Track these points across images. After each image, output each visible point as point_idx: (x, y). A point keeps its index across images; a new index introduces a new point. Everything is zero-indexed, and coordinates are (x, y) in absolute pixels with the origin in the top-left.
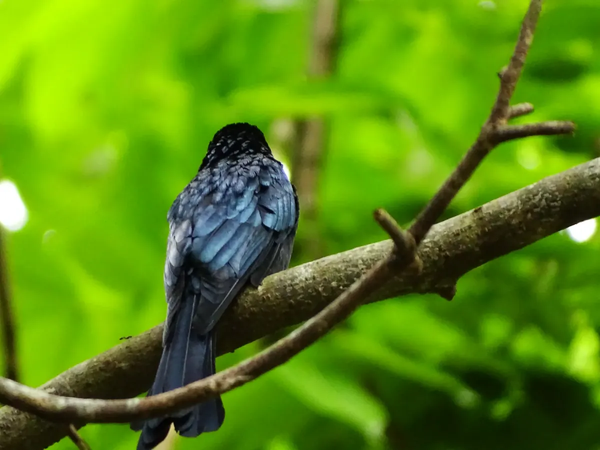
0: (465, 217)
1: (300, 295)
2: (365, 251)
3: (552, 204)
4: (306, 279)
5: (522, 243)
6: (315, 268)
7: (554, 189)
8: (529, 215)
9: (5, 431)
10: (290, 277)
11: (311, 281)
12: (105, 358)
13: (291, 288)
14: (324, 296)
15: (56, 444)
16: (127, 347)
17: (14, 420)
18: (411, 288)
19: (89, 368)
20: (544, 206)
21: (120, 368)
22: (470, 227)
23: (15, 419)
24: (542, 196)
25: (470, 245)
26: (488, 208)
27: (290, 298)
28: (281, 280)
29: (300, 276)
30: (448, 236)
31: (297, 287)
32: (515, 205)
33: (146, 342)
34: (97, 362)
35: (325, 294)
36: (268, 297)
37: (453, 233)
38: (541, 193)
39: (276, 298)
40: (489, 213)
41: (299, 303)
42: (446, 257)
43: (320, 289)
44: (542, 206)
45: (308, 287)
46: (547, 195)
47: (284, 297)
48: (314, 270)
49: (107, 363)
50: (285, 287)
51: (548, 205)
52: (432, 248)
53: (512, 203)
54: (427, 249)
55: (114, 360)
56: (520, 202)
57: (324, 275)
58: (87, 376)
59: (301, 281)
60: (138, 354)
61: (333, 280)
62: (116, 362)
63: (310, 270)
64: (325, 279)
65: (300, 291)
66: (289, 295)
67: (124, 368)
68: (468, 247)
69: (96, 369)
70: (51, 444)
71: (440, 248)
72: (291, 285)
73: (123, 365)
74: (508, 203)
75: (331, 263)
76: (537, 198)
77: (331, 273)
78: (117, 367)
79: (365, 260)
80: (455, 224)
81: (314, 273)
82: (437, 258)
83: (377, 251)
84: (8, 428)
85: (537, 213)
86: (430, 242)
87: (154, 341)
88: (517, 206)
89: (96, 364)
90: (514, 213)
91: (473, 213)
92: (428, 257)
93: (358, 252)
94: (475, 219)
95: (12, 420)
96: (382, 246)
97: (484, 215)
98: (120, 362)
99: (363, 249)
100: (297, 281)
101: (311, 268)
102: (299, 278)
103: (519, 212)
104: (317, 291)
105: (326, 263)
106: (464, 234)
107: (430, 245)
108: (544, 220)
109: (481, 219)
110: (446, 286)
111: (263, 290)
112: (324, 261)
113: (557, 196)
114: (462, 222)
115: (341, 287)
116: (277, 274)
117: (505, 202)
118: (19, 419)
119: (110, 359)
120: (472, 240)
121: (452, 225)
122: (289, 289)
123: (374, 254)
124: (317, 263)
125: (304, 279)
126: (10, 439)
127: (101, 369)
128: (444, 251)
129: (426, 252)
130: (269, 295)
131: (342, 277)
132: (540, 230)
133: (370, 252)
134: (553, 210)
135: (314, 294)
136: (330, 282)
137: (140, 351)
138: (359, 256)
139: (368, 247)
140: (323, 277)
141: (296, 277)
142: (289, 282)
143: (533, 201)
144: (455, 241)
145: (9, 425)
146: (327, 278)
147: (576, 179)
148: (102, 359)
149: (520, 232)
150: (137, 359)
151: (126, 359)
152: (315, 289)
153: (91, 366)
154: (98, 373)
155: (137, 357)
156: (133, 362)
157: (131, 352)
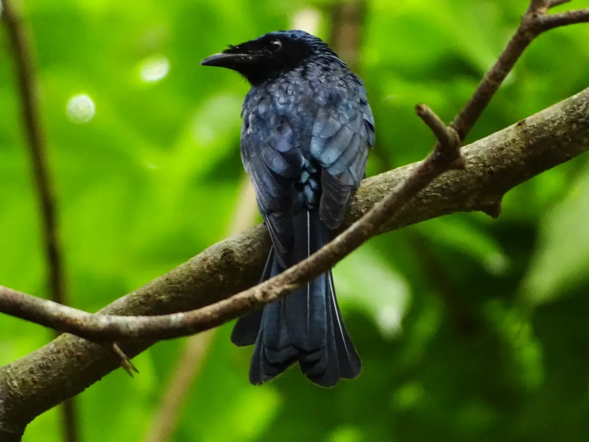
0: (509, 131)
2: (408, 169)
8: (574, 126)
9: (45, 370)
12: (145, 292)
15: (97, 383)
16: (167, 279)
17: (54, 360)
18: (456, 205)
19: (128, 303)
21: (161, 301)
22: (514, 141)
23: (55, 358)
25: (514, 159)
26: (531, 121)
30: (492, 151)
32: (559, 116)
34: (136, 296)
37: (498, 148)
38: (585, 103)
40: (534, 125)
42: (491, 172)
44: (587, 116)
49: (147, 296)
52: (476, 163)
53: (556, 114)
54: (471, 165)
55: (157, 292)
56: (564, 113)
57: (366, 196)
58: (126, 310)
60: (179, 286)
61: (376, 201)
62: (156, 295)
64: (368, 200)
67: (165, 300)
68: (513, 162)
69: (136, 303)
70: (93, 382)
71: (484, 163)
73: (163, 297)
74: (553, 115)
75: (373, 184)
76: (582, 108)
78: (157, 299)
80: (499, 139)
82: (481, 174)
84: (48, 368)
85: (583, 123)
86: (474, 158)
87: (194, 272)
88: (562, 118)
89: (135, 298)
90: (560, 123)
91: (516, 127)
92: (472, 173)
93: (400, 172)
94: (519, 132)
95: (52, 359)
97: (529, 128)
98: (160, 295)
99: (405, 168)
103: (564, 123)
104: (360, 212)
105: (368, 184)
106: (508, 148)
107: (474, 161)
109: (525, 132)
112: (365, 182)
114: (506, 136)
117: (549, 114)
118: (59, 359)
119: (150, 292)
120: (517, 154)
121: (496, 140)
126: (50, 378)
127: (141, 303)
128: (489, 166)
129: (470, 168)
132: (585, 140)
135: (357, 216)
136: (373, 203)
137: (180, 282)
138: (402, 176)
140: (366, 198)
143: (578, 111)
144: (499, 156)
145: (50, 365)
146: (370, 199)
148: (142, 292)
149: (565, 144)
150: (177, 291)
151: (167, 291)
152: (358, 211)
153: (131, 300)
154: (138, 306)
155: (178, 288)
156: (173, 294)
157: (171, 284)
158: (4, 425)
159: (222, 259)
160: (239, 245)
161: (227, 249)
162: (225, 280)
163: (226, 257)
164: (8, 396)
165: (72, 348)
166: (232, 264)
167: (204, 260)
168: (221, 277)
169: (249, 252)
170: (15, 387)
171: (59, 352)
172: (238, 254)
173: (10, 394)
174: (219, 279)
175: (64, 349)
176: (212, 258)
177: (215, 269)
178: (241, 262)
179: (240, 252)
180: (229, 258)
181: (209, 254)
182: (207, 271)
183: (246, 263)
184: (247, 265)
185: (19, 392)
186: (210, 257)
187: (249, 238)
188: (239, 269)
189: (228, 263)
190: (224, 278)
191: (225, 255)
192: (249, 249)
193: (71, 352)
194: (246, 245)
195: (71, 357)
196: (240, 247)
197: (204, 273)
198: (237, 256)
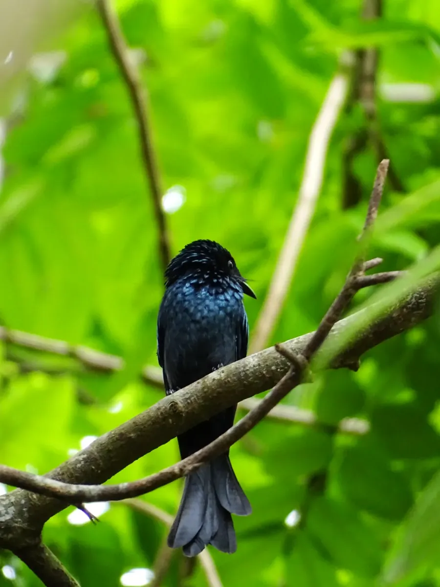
1: (250, 377)
2: (294, 342)
3: (420, 301)
4: (254, 366)
5: (401, 329)
6: (259, 358)
7: (420, 290)
8: (405, 310)
10: (243, 365)
11: (257, 367)
13: (244, 373)
14: (268, 377)
19: (109, 439)
20: (414, 303)
21: (131, 437)
24: (413, 296)
27: (243, 380)
28: (237, 368)
29: (249, 364)
31: (248, 372)
32: (394, 303)
33: (147, 418)
35: (267, 376)
36: (229, 381)
38: (411, 294)
39: (234, 381)
41: (251, 384)
43: (264, 372)
44: (413, 303)
45: (255, 371)
46: (415, 295)
47: (239, 379)
48: (259, 359)
49: (121, 435)
50: (240, 373)
51: (417, 302)
53: (392, 302)
55: (127, 432)
56: (397, 301)
57: (266, 362)
58: (108, 444)
59: (250, 367)
60: (142, 427)
61: (272, 365)
62: (127, 434)
63: (256, 360)
64: (267, 365)
65: (250, 375)
66: (243, 378)
67: (133, 437)
72: (244, 371)
73: (132, 435)
75: (270, 353)
76: (409, 297)
77: (271, 360)
78: (128, 437)
79: (294, 349)
81: (259, 361)
83: (301, 342)
85: (410, 308)
87: (153, 417)
88: (396, 304)
89: (113, 436)
93: (289, 344)
96: (305, 339)
98: (130, 433)
99: (292, 341)
100: (248, 368)
101: (257, 358)
102: (249, 366)
103: (397, 307)
104: (262, 373)
105: (267, 354)
108: (415, 312)
110: (352, 362)
111: (225, 375)
112: (265, 352)
113: (422, 295)
115: (279, 370)
116: (234, 363)
119: (123, 431)
122: (242, 374)
123: (299, 345)
124: (261, 354)
125: (252, 366)
127: (117, 439)
130: (229, 379)
131: (279, 363)
132: (413, 319)
133: (297, 343)
134: (421, 305)
135: (260, 376)
136: (271, 367)
137: (142, 425)
138: (290, 347)
139: (295, 340)
140: (266, 364)
141: (247, 365)
142: (242, 369)
143: (407, 300)
147: (435, 282)
148: (117, 432)
149: (400, 322)
150: (141, 430)
151: (134, 431)
152: (261, 372)
153: (110, 437)
154: (115, 442)
155: (141, 429)
156: (139, 433)
157: (137, 425)
158: (28, 526)
159: (170, 409)
160: (182, 398)
161: (173, 402)
162: (173, 423)
163: (173, 407)
164: (30, 506)
165: (72, 470)
166: (177, 411)
167: (159, 409)
168: (170, 420)
169: (188, 403)
170: (34, 499)
171: (63, 474)
172: (180, 405)
173: (31, 504)
174: (169, 422)
175: (66, 472)
176: (164, 408)
177: (166, 415)
178: (183, 410)
179: (182, 403)
180: (175, 407)
181: (161, 405)
182: (160, 417)
183: (186, 410)
184: (187, 412)
185: (37, 503)
186: (162, 407)
187: (187, 393)
188: (182, 415)
189: (174, 412)
190: (172, 421)
191: (172, 406)
192: (189, 401)
193: (71, 474)
194: (185, 398)
195: (72, 477)
196: (183, 400)
197: (158, 417)
198: (180, 407)
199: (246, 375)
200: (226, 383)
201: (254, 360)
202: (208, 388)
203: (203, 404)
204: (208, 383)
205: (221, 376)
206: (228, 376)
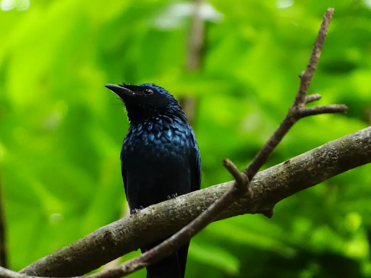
0: (279, 166)
1: (177, 215)
3: (333, 158)
4: (182, 205)
5: (314, 182)
6: (187, 198)
7: (334, 149)
8: (319, 165)
10: (172, 204)
11: (184, 207)
12: (58, 255)
13: (172, 211)
16: (71, 248)
18: (246, 210)
19: (48, 261)
20: (328, 159)
21: (67, 260)
22: (282, 172)
24: (327, 153)
26: (293, 161)
27: (171, 217)
28: (166, 206)
29: (177, 203)
30: (269, 178)
31: (175, 210)
32: (310, 159)
34: (52, 257)
35: (192, 214)
36: (158, 217)
37: (272, 177)
38: (325, 151)
39: (163, 217)
40: (294, 164)
41: (177, 220)
42: (268, 191)
43: (190, 211)
44: (326, 159)
45: (182, 210)
46: (330, 153)
47: (168, 216)
49: (59, 258)
50: (169, 210)
51: (330, 159)
52: (259, 186)
53: (308, 158)
54: (256, 186)
55: (64, 255)
56: (313, 157)
59: (178, 206)
60: (78, 252)
62: (64, 257)
63: (184, 200)
65: (178, 213)
66: (171, 215)
68: (281, 185)
71: (264, 185)
72: (172, 209)
73: (68, 258)
74: (306, 158)
76: (324, 155)
77: (197, 201)
79: (218, 193)
80: (273, 171)
81: (186, 201)
82: (262, 192)
83: (225, 188)
85: (324, 164)
86: (257, 182)
87: (88, 244)
88: (312, 160)
90: (309, 164)
91: (284, 164)
92: (257, 191)
93: (213, 189)
94: (286, 167)
96: (228, 185)
97: (291, 165)
99: (217, 186)
100: (176, 207)
101: (184, 198)
103: (312, 163)
105: (194, 195)
106: (279, 177)
107: (258, 184)
108: (328, 168)
109: (289, 167)
110: (268, 209)
111: (155, 212)
112: (192, 194)
113: (336, 154)
114: (278, 169)
115: (203, 210)
117: (304, 157)
119: (60, 255)
120: (284, 181)
122: (170, 212)
123: (223, 190)
124: (188, 195)
125: (180, 205)
127: (55, 262)
128: (267, 187)
129: (255, 188)
130: (158, 215)
131: (204, 204)
133: (221, 188)
134: (334, 162)
135: (186, 214)
137: (78, 250)
138: (214, 191)
139: (219, 186)
140: (192, 204)
141: (175, 204)
142: (171, 207)
143: (321, 156)
144: (273, 181)
146: (194, 205)
147: (347, 143)
148: (56, 255)
149: (313, 176)
150: (76, 255)
151: (70, 255)
154: (53, 264)
156: (74, 257)
157: (73, 251)
159: (104, 237)
160: (115, 229)
161: (107, 231)
162: (106, 250)
166: (111, 240)
167: (94, 237)
169: (121, 234)
174: (102, 249)
176: (99, 236)
177: (100, 243)
178: (116, 239)
179: (115, 233)
180: (109, 237)
181: (96, 234)
182: (95, 244)
183: (119, 240)
184: (119, 242)
187: (121, 225)
188: (114, 244)
189: (108, 240)
191: (106, 235)
192: (122, 232)
194: (118, 229)
197: (93, 244)
198: (113, 236)
199: (174, 213)
200: (155, 218)
201: (181, 200)
202: (140, 221)
203: (134, 235)
204: (139, 217)
205: (151, 212)
206: (157, 212)
